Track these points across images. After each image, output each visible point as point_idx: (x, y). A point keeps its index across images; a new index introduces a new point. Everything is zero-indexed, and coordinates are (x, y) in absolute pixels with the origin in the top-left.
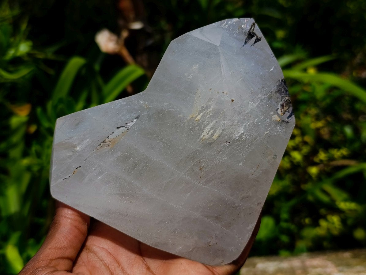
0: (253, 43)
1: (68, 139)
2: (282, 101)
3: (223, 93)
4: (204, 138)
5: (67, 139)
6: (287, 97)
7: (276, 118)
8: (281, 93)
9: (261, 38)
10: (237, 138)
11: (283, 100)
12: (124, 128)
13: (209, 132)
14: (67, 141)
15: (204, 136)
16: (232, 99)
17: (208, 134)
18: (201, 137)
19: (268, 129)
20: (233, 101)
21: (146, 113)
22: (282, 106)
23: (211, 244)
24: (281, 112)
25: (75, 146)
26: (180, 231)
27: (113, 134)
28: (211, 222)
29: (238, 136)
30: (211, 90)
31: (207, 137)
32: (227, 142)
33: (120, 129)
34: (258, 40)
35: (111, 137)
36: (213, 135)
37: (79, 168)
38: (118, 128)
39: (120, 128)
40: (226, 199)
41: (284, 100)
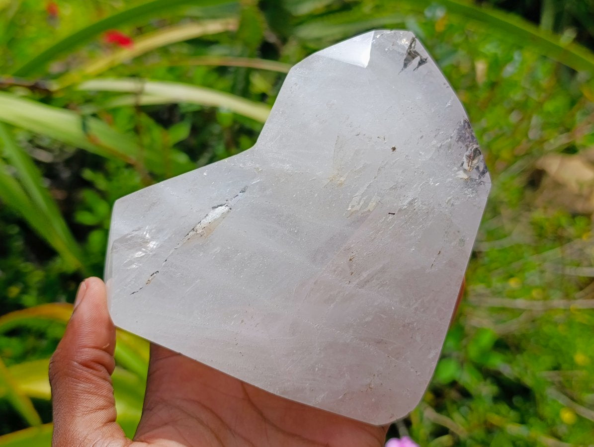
0: (417, 66)
1: (136, 231)
2: (468, 152)
3: (378, 137)
4: (354, 209)
5: (133, 231)
6: (474, 145)
7: (462, 175)
8: (465, 139)
9: (426, 59)
10: (405, 207)
11: (469, 149)
12: (223, 207)
13: (360, 199)
14: (135, 233)
15: (353, 207)
16: (393, 147)
17: (359, 204)
18: (349, 209)
19: (452, 193)
20: (394, 149)
21: (258, 181)
22: (469, 157)
23: (372, 386)
24: (469, 166)
25: (147, 242)
26: (322, 366)
27: (207, 217)
28: (371, 349)
29: (405, 204)
30: (358, 135)
31: (357, 208)
32: (389, 213)
33: (217, 209)
34: (422, 62)
35: (205, 222)
36: (366, 204)
37: (155, 274)
38: (214, 208)
39: (217, 207)
40: (393, 308)
41: (471, 150)
